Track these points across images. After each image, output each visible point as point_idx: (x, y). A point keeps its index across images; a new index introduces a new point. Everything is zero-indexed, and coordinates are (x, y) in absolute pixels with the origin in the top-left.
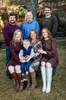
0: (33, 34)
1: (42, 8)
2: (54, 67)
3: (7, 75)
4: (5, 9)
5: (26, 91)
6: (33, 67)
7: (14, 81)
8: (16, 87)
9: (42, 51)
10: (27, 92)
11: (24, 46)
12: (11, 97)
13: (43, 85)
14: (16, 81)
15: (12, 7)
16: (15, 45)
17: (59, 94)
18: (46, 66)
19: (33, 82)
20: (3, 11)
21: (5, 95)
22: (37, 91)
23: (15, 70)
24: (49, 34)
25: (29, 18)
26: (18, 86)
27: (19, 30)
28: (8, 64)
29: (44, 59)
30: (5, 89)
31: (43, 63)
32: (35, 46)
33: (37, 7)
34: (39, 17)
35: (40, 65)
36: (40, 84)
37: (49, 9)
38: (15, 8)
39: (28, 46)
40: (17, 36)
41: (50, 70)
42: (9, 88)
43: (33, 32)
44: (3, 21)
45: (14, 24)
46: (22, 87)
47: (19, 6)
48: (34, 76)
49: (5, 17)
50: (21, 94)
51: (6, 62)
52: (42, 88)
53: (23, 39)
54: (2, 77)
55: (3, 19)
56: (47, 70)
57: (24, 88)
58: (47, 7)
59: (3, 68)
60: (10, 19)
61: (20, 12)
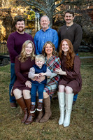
0: (49, 48)
5: (37, 123)
8: (23, 117)
10: (39, 125)
12: (16, 130)
14: (23, 109)
18: (65, 91)
21: (8, 127)
22: (52, 124)
26: (26, 116)
27: (29, 41)
29: (62, 81)
30: (8, 119)
31: (62, 87)
32: (51, 64)
36: (56, 115)
37: (71, 15)
38: (22, 10)
39: (42, 63)
40: (26, 49)
41: (70, 97)
42: (13, 119)
43: (49, 45)
45: (23, 33)
46: (31, 118)
50: (30, 126)
53: (36, 54)
54: (3, 104)
56: (66, 96)
57: (34, 120)
61: (29, 16)
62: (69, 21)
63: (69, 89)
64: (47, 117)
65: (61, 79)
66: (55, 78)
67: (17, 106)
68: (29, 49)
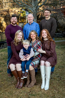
1: (43, 11)
2: (52, 66)
3: (8, 73)
4: (8, 11)
5: (26, 88)
6: (33, 66)
7: (15, 79)
8: (16, 83)
9: (41, 51)
11: (24, 46)
12: (11, 93)
13: (42, 83)
14: (16, 78)
15: (14, 9)
16: (16, 45)
17: (57, 92)
18: (45, 65)
19: (32, 79)
20: (5, 13)
21: (6, 91)
22: (36, 88)
23: (16, 68)
24: (48, 35)
25: (30, 20)
26: (19, 83)
27: (20, 31)
28: (9, 62)
29: (43, 58)
30: (6, 85)
31: (43, 62)
32: (35, 46)
33: (37, 9)
34: (39, 19)
35: (40, 64)
36: (39, 82)
37: (49, 12)
38: (17, 10)
40: (18, 36)
41: (49, 69)
42: (10, 85)
44: (6, 22)
46: (22, 84)
47: (21, 8)
48: (33, 74)
49: (7, 18)
50: (21, 90)
51: (7, 60)
52: (41, 85)
53: (24, 39)
54: (3, 74)
55: (6, 20)
57: (24, 85)
58: (47, 10)
59: (5, 66)
60: (12, 20)
61: (21, 14)
62: (47, 16)
63: (48, 63)
64: (33, 83)
65: (42, 56)
66: (38, 55)
67: (12, 76)
68: (20, 36)
